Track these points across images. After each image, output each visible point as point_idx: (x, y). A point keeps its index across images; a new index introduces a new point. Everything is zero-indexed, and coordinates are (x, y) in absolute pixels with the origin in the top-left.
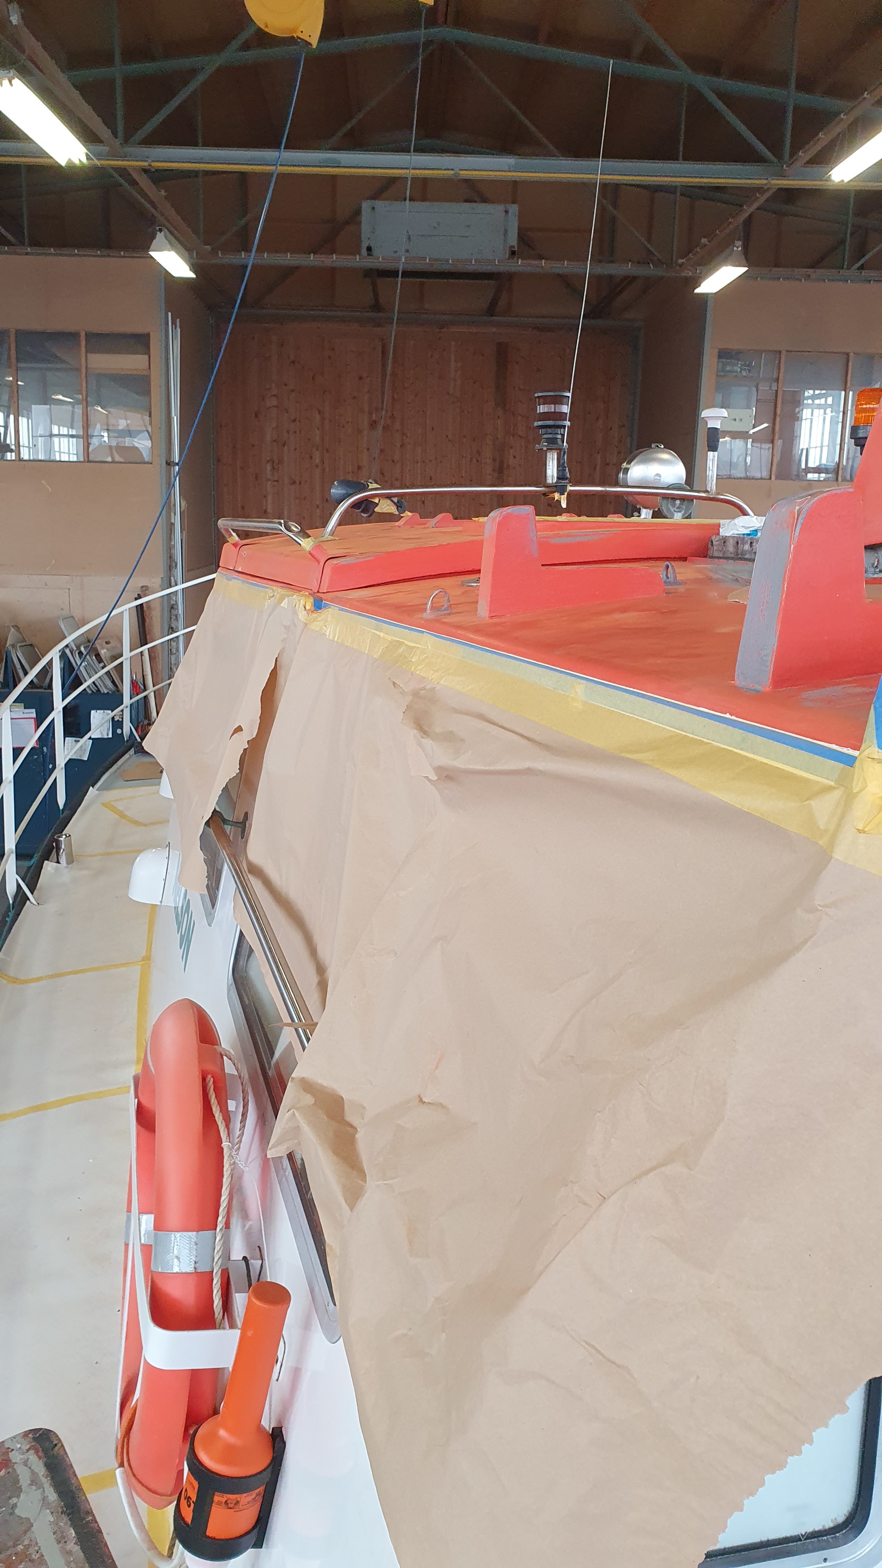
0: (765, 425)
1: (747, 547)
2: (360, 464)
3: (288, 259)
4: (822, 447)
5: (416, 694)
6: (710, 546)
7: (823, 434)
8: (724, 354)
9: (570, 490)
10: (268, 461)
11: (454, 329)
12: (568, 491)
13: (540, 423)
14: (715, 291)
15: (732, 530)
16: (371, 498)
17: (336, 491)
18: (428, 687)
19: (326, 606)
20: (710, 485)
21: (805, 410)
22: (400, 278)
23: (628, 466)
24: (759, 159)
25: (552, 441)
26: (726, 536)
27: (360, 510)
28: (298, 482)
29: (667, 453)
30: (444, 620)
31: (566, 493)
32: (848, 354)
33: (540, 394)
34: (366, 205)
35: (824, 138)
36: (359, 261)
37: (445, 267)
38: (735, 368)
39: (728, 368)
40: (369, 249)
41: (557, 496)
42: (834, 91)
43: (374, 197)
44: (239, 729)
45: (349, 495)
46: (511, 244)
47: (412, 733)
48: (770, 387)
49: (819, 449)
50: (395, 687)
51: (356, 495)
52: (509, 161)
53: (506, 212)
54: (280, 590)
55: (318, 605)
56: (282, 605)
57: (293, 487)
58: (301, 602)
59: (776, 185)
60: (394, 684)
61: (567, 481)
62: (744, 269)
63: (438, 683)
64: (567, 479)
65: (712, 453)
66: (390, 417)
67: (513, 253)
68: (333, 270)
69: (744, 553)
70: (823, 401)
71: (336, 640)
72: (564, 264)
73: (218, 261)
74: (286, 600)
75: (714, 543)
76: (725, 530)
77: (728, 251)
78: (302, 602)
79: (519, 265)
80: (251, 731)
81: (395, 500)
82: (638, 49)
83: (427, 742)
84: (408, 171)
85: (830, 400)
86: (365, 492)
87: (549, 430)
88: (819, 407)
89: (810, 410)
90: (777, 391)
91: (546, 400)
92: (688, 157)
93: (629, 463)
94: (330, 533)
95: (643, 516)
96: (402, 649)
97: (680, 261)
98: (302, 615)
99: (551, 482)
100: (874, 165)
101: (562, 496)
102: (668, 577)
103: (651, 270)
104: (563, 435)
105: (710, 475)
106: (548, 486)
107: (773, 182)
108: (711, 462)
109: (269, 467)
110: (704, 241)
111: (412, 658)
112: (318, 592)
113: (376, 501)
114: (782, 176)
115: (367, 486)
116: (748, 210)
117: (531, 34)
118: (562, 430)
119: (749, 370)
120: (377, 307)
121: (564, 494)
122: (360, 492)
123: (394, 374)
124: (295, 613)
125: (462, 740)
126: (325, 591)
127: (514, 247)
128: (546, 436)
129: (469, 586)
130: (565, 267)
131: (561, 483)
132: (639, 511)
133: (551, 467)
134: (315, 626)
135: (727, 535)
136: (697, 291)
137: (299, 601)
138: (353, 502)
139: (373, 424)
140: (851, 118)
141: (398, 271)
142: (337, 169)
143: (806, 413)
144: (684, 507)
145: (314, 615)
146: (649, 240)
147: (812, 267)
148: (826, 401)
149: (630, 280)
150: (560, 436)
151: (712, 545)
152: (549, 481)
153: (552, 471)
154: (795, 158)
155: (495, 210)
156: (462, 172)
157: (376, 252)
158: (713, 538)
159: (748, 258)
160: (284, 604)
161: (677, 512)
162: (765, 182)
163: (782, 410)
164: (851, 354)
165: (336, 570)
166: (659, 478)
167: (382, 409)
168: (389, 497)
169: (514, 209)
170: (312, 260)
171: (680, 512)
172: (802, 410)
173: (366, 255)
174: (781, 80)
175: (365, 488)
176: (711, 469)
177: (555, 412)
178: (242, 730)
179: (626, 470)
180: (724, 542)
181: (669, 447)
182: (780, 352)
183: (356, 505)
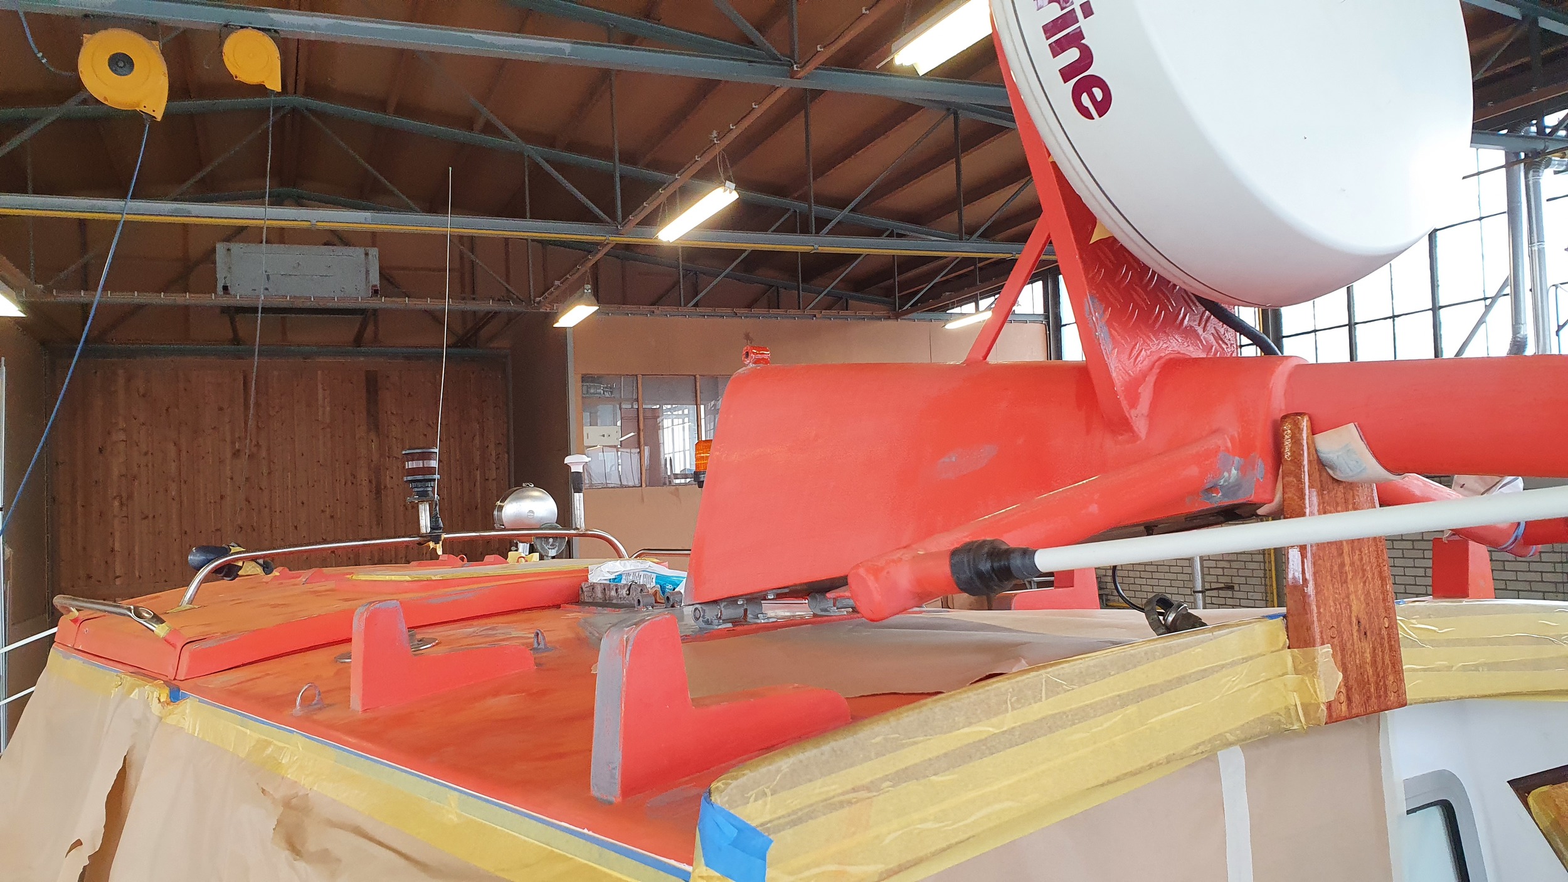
0: (632, 434)
1: (613, 593)
2: (223, 494)
3: (137, 297)
4: (684, 451)
5: (287, 804)
6: (580, 592)
7: (684, 440)
8: (585, 378)
9: (445, 538)
10: (115, 498)
11: (321, 359)
12: (442, 539)
13: (410, 478)
14: (572, 325)
15: (599, 576)
16: (235, 562)
17: (194, 558)
18: (300, 794)
19: (185, 697)
20: (579, 523)
21: (665, 421)
22: (260, 315)
23: (502, 504)
24: (595, 219)
25: (423, 495)
26: (594, 583)
27: (222, 575)
28: (151, 516)
29: (538, 490)
30: (315, 717)
31: (441, 543)
32: (695, 376)
33: (407, 452)
34: (220, 248)
35: (648, 207)
36: (215, 299)
37: (308, 305)
38: (599, 391)
39: (592, 391)
40: (225, 288)
41: (432, 545)
42: (656, 165)
43: (228, 240)
44: (79, 843)
45: (209, 561)
46: (375, 283)
47: (285, 854)
48: (632, 406)
49: (682, 453)
50: (265, 795)
51: (217, 560)
52: (368, 214)
53: (367, 254)
54: (129, 678)
55: (175, 696)
56: (132, 696)
57: (146, 521)
58: (154, 694)
59: (612, 241)
60: (263, 791)
61: (441, 531)
62: (596, 308)
63: (311, 789)
64: (441, 528)
65: (577, 494)
66: (255, 446)
67: (376, 292)
68: (186, 308)
69: (611, 598)
70: (680, 412)
71: (196, 735)
72: (427, 301)
73: (51, 299)
74: (137, 690)
75: (584, 589)
76: (593, 576)
77: (579, 293)
78: (156, 694)
79: (383, 302)
80: (93, 843)
81: (261, 561)
82: (480, 123)
83: (301, 865)
84: (263, 222)
85: (686, 411)
86: (226, 557)
87: (419, 484)
88: (678, 417)
89: (670, 420)
90: (638, 409)
91: (412, 457)
92: (535, 216)
93: (503, 501)
94: (189, 602)
95: (520, 550)
96: (271, 749)
97: (538, 299)
98: (156, 708)
99: (425, 532)
100: (695, 228)
101: (438, 545)
102: (539, 644)
103: (512, 307)
104: (433, 488)
105: (579, 514)
106: (421, 536)
107: (611, 238)
108: (578, 502)
109: (116, 503)
110: (557, 283)
111: (282, 760)
112: (175, 679)
113: (240, 564)
114: (617, 233)
115: (229, 550)
116: (593, 259)
117: (381, 105)
118: (432, 483)
119: (611, 392)
120: (236, 340)
121: (439, 543)
122: (219, 558)
123: (257, 405)
124: (147, 706)
125: (339, 860)
126: (183, 679)
127: (376, 286)
128: (416, 489)
129: (342, 662)
130: (429, 303)
131: (435, 533)
132: (517, 546)
133: (424, 518)
134: (171, 720)
135: (595, 581)
136: (556, 325)
137: (153, 693)
138: (212, 569)
139: (236, 454)
140: (671, 190)
141: (258, 308)
142: (188, 219)
143: (667, 423)
144: (557, 544)
145: (170, 707)
146: (508, 282)
147: (653, 304)
148: (683, 412)
149: (492, 315)
150: (430, 489)
151: (582, 591)
152: (423, 531)
153: (425, 521)
154: (627, 220)
155: (356, 253)
156: (318, 224)
157: (232, 291)
158: (583, 585)
159: (598, 297)
160: (135, 694)
161: (552, 549)
162: (604, 238)
163: (644, 425)
164: (698, 376)
165: (194, 656)
166: (532, 514)
167: (246, 438)
168: (254, 559)
169: (374, 252)
170: (163, 298)
171: (554, 549)
172: (663, 420)
173: (222, 293)
174: (607, 154)
175: (226, 552)
176: (578, 508)
177: (424, 467)
178: (82, 844)
179: (501, 508)
180: (593, 589)
181: (538, 485)
182: (636, 375)
183: (217, 571)
